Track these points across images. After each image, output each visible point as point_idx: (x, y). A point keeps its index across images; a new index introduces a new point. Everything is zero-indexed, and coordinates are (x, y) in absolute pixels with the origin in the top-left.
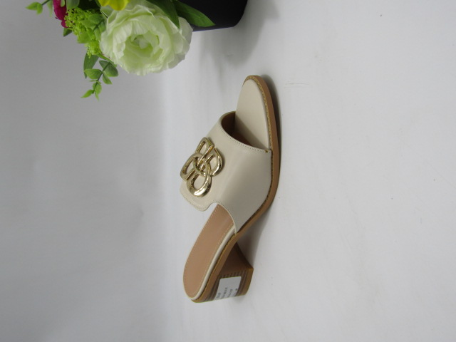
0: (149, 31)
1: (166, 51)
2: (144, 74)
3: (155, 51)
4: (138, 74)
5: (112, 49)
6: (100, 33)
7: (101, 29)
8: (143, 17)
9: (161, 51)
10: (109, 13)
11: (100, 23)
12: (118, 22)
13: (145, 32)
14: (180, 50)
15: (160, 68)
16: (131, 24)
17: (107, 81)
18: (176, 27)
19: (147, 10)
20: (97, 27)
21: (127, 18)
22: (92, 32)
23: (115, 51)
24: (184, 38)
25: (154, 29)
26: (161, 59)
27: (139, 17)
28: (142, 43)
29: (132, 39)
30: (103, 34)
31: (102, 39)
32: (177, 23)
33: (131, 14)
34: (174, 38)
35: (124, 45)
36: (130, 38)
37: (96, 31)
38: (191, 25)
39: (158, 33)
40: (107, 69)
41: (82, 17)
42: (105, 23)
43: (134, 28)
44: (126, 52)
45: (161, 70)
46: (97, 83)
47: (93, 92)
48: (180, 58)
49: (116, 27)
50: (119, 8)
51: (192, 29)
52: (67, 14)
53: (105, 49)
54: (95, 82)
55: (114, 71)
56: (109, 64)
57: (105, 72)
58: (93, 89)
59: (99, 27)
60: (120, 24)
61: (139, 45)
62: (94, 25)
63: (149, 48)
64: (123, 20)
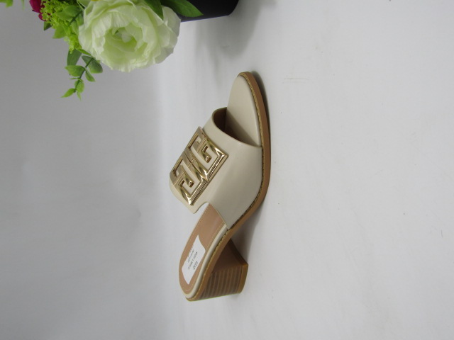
0: (131, 24)
1: (151, 44)
2: (129, 71)
3: (139, 45)
4: (123, 70)
5: (91, 44)
6: (77, 27)
7: (78, 22)
8: (124, 7)
9: (145, 45)
10: (87, 4)
11: (77, 16)
12: (96, 14)
13: (126, 24)
14: (167, 43)
15: (145, 64)
16: (111, 15)
17: (90, 78)
18: (158, 17)
20: (74, 19)
21: (105, 9)
22: (70, 24)
23: (94, 46)
24: (170, 29)
25: (136, 21)
26: (146, 53)
27: (119, 8)
28: (125, 37)
29: (114, 32)
30: (80, 28)
31: (80, 34)
32: (160, 14)
33: (110, 5)
34: (159, 30)
35: (104, 40)
36: (111, 31)
37: (73, 25)
38: (177, 14)
39: (141, 25)
40: (91, 65)
41: (59, 9)
42: (82, 15)
43: (114, 20)
44: (107, 47)
45: (148, 65)
46: (79, 81)
47: (74, 91)
48: (168, 51)
49: (95, 20)
51: (180, 20)
52: (43, 6)
53: (84, 43)
54: (77, 80)
55: (98, 67)
56: (93, 59)
57: (88, 69)
58: (74, 88)
59: (77, 19)
60: (98, 15)
61: (120, 38)
62: (71, 17)
63: (132, 42)
64: (102, 11)
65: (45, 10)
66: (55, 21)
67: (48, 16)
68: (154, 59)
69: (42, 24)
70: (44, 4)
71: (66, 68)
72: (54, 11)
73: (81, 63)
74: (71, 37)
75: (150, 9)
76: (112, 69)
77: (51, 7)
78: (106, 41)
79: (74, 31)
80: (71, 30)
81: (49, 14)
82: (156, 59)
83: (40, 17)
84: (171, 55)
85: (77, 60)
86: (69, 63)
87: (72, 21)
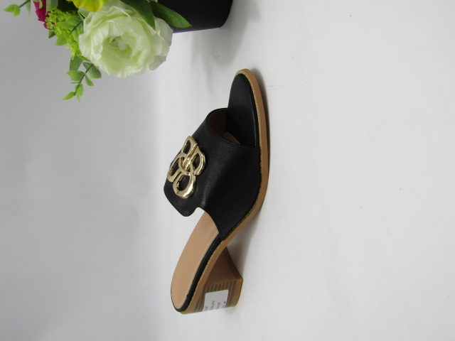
0: (126, 33)
1: (144, 53)
2: (125, 77)
3: (134, 53)
4: (119, 76)
5: (90, 53)
6: (77, 35)
7: (78, 31)
8: (121, 18)
9: (140, 52)
10: (87, 13)
11: (78, 25)
12: (95, 23)
13: (122, 34)
15: (140, 70)
16: (108, 25)
17: (90, 83)
18: (151, 28)
19: (123, 11)
20: (75, 28)
21: (104, 20)
22: (71, 32)
23: (93, 53)
24: (163, 39)
25: (131, 30)
26: (141, 60)
27: (116, 19)
28: (122, 45)
29: (111, 41)
30: (80, 36)
31: (80, 42)
32: (153, 25)
33: (108, 16)
34: (153, 39)
35: (102, 48)
36: (108, 39)
37: (74, 33)
38: (170, 26)
39: (135, 35)
41: (62, 18)
42: (83, 25)
43: (110, 30)
44: (104, 54)
45: (143, 72)
46: (79, 85)
47: (75, 94)
48: (161, 59)
49: (94, 29)
50: (95, 9)
51: (172, 31)
52: (48, 16)
53: (84, 51)
54: (77, 84)
55: (97, 73)
56: (92, 65)
57: (88, 74)
58: (74, 91)
59: (78, 28)
61: (118, 47)
62: (72, 26)
63: (128, 50)
64: (100, 21)
65: (50, 20)
66: (59, 30)
67: (52, 25)
68: (147, 65)
69: (47, 32)
70: (49, 14)
71: (68, 73)
72: (57, 21)
73: (82, 69)
74: (72, 44)
75: (143, 20)
76: (109, 74)
77: (55, 17)
78: (104, 49)
79: (75, 39)
80: (72, 38)
81: (53, 23)
82: (151, 66)
83: (45, 26)
84: (164, 63)
85: (79, 66)
86: (71, 69)
87: (73, 30)
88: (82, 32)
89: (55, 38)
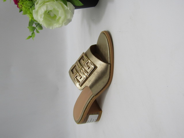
0: (54, 9)
1: (62, 17)
2: (54, 29)
3: (57, 18)
4: (51, 28)
5: (38, 17)
6: (32, 10)
8: (52, 2)
9: (60, 18)
11: (32, 6)
13: (52, 9)
14: (69, 17)
15: (60, 26)
16: (46, 5)
17: (38, 32)
18: (65, 6)
20: (31, 7)
21: (44, 3)
23: (39, 18)
24: (71, 11)
25: (56, 7)
26: (61, 21)
27: (49, 2)
28: (52, 14)
29: (47, 12)
30: (34, 11)
31: (33, 13)
32: (66, 5)
33: (46, 1)
34: (66, 11)
35: (43, 15)
36: (46, 12)
38: (74, 5)
39: (58, 9)
40: (38, 26)
41: (25, 3)
42: (34, 5)
43: (47, 7)
44: (45, 19)
45: (61, 26)
46: (33, 33)
47: (31, 37)
48: (69, 21)
49: (39, 7)
51: (74, 8)
52: (19, 2)
53: (35, 17)
54: (32, 32)
55: (41, 27)
56: (39, 24)
57: (37, 28)
58: (31, 35)
59: (32, 7)
60: (41, 5)
61: (50, 15)
62: (30, 6)
63: (55, 16)
64: (42, 4)
65: (20, 4)
66: (24, 8)
67: (21, 6)
69: (19, 10)
71: (28, 28)
72: (23, 4)
73: (34, 25)
74: (30, 14)
75: (62, 3)
77: (22, 2)
79: (31, 12)
80: (30, 12)
81: (21, 5)
82: (64, 23)
83: (18, 6)
84: (71, 22)
85: (33, 24)
86: (29, 26)
87: (30, 8)
88: (34, 9)
89: (22, 12)
